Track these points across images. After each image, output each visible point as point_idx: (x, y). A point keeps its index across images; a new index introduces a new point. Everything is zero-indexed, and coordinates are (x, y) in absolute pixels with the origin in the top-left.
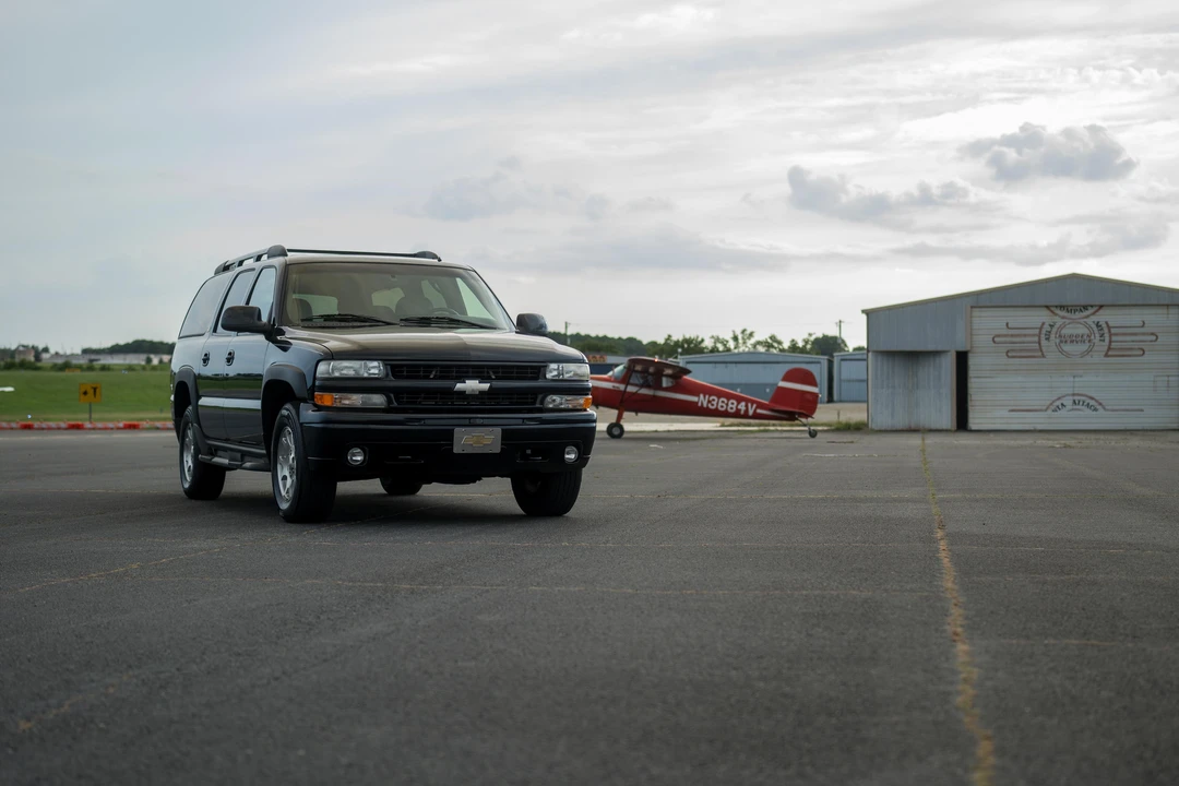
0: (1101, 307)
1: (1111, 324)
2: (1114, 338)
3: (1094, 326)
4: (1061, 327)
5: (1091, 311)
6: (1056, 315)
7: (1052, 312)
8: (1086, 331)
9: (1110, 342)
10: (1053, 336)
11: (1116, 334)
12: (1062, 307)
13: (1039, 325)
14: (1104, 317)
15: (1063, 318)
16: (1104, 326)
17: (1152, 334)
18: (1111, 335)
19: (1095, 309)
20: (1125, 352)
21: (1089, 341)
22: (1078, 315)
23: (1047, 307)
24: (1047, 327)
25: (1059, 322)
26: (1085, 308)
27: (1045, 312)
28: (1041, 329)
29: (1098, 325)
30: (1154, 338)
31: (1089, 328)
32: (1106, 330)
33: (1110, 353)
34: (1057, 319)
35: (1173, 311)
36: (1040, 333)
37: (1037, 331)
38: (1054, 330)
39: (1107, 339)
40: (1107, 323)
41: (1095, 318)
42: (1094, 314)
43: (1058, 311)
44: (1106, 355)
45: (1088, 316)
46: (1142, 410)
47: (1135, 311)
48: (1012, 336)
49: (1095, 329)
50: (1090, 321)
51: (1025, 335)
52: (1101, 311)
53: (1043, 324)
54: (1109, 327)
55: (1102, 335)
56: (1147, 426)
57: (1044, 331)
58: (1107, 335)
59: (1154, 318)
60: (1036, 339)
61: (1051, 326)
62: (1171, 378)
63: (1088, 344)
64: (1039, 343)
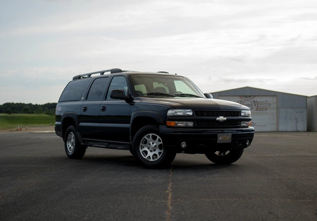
0: (255, 96)
1: (258, 101)
2: (258, 105)
3: (253, 102)
5: (252, 97)
6: (242, 98)
7: (241, 97)
8: (251, 103)
9: (258, 106)
11: (259, 104)
12: (244, 96)
13: (237, 101)
14: (256, 99)
15: (245, 99)
16: (256, 102)
17: (269, 104)
18: (258, 104)
19: (253, 97)
20: (262, 109)
21: (252, 106)
22: (248, 98)
23: (240, 96)
25: (243, 100)
26: (250, 96)
27: (239, 98)
29: (254, 101)
30: (269, 105)
31: (251, 102)
32: (256, 103)
33: (258, 109)
34: (242, 99)
35: (275, 97)
39: (257, 106)
40: (256, 101)
41: (253, 99)
42: (253, 98)
43: (243, 97)
44: (256, 110)
45: (251, 99)
46: (266, 126)
47: (265, 97)
49: (253, 103)
50: (252, 100)
52: (255, 98)
53: (239, 101)
54: (257, 102)
55: (255, 104)
56: (268, 131)
58: (256, 104)
59: (270, 99)
61: (241, 102)
62: (274, 117)
63: (251, 107)
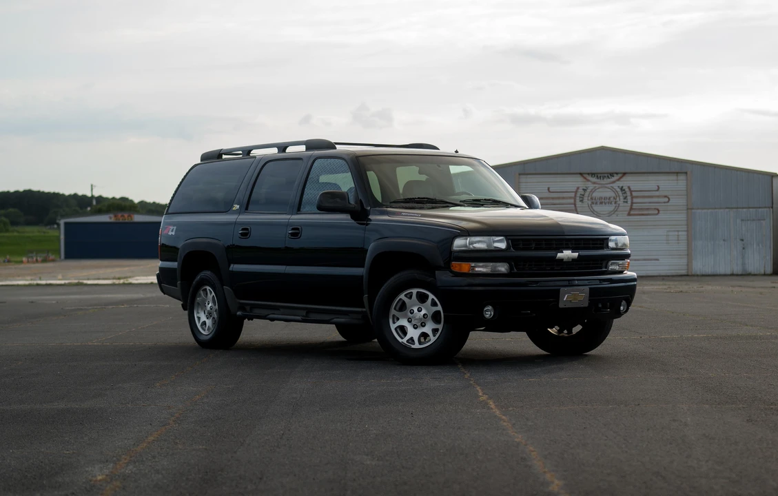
0: (624, 174)
1: (632, 189)
2: (635, 200)
3: (619, 190)
4: (593, 191)
5: (616, 177)
6: (588, 181)
7: (585, 178)
8: (613, 195)
9: (632, 203)
10: (586, 199)
11: (637, 197)
12: (593, 174)
13: (574, 189)
14: (627, 182)
15: (594, 183)
16: (627, 190)
17: (666, 197)
18: (632, 197)
19: (620, 175)
20: (643, 212)
21: (615, 203)
22: (606, 181)
23: (581, 174)
24: (581, 191)
25: (591, 186)
26: (612, 175)
27: (580, 179)
28: (576, 192)
29: (622, 189)
30: (666, 200)
31: (615, 192)
32: (628, 193)
33: (632, 212)
34: (589, 184)
35: (682, 177)
36: (575, 196)
37: (573, 195)
38: (587, 194)
39: (629, 202)
40: (629, 188)
41: (620, 184)
42: (618, 180)
43: (589, 178)
44: (629, 214)
45: (614, 182)
46: (658, 260)
47: (652, 177)
48: (553, 198)
49: (620, 193)
50: (615, 185)
51: (563, 198)
52: (624, 179)
53: (578, 188)
54: (631, 192)
55: (625, 198)
56: (663, 273)
57: (578, 195)
58: (629, 198)
59: (667, 184)
60: (572, 201)
61: (585, 190)
62: (680, 233)
63: (614, 205)
64: (575, 204)
